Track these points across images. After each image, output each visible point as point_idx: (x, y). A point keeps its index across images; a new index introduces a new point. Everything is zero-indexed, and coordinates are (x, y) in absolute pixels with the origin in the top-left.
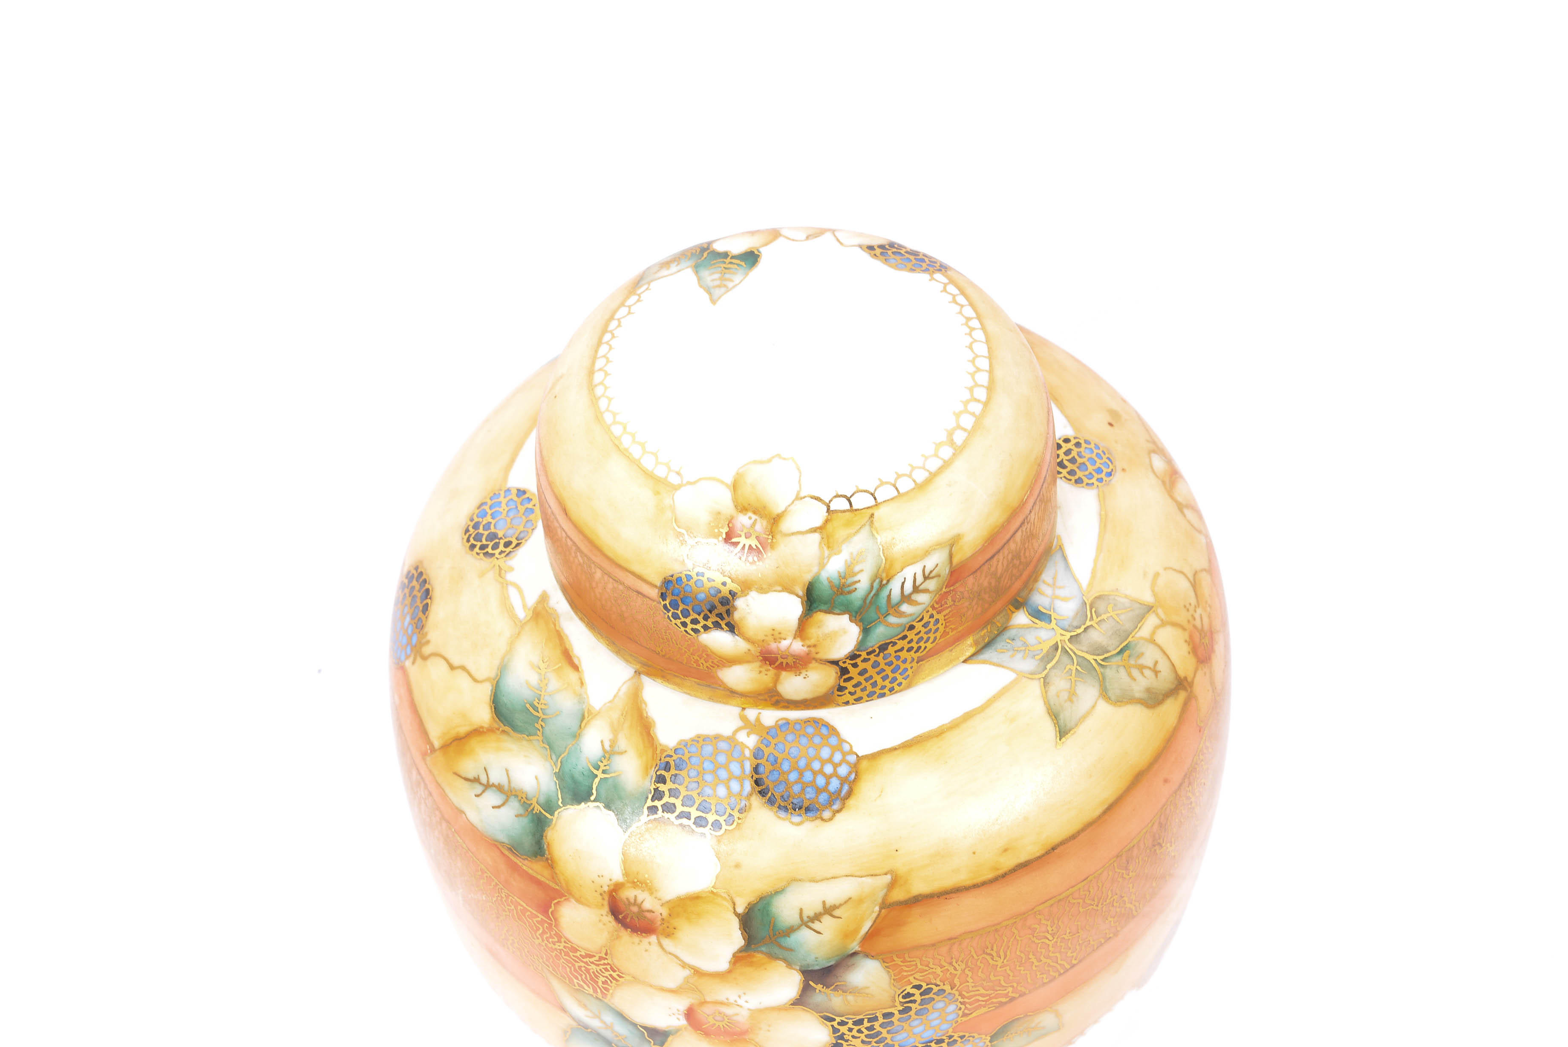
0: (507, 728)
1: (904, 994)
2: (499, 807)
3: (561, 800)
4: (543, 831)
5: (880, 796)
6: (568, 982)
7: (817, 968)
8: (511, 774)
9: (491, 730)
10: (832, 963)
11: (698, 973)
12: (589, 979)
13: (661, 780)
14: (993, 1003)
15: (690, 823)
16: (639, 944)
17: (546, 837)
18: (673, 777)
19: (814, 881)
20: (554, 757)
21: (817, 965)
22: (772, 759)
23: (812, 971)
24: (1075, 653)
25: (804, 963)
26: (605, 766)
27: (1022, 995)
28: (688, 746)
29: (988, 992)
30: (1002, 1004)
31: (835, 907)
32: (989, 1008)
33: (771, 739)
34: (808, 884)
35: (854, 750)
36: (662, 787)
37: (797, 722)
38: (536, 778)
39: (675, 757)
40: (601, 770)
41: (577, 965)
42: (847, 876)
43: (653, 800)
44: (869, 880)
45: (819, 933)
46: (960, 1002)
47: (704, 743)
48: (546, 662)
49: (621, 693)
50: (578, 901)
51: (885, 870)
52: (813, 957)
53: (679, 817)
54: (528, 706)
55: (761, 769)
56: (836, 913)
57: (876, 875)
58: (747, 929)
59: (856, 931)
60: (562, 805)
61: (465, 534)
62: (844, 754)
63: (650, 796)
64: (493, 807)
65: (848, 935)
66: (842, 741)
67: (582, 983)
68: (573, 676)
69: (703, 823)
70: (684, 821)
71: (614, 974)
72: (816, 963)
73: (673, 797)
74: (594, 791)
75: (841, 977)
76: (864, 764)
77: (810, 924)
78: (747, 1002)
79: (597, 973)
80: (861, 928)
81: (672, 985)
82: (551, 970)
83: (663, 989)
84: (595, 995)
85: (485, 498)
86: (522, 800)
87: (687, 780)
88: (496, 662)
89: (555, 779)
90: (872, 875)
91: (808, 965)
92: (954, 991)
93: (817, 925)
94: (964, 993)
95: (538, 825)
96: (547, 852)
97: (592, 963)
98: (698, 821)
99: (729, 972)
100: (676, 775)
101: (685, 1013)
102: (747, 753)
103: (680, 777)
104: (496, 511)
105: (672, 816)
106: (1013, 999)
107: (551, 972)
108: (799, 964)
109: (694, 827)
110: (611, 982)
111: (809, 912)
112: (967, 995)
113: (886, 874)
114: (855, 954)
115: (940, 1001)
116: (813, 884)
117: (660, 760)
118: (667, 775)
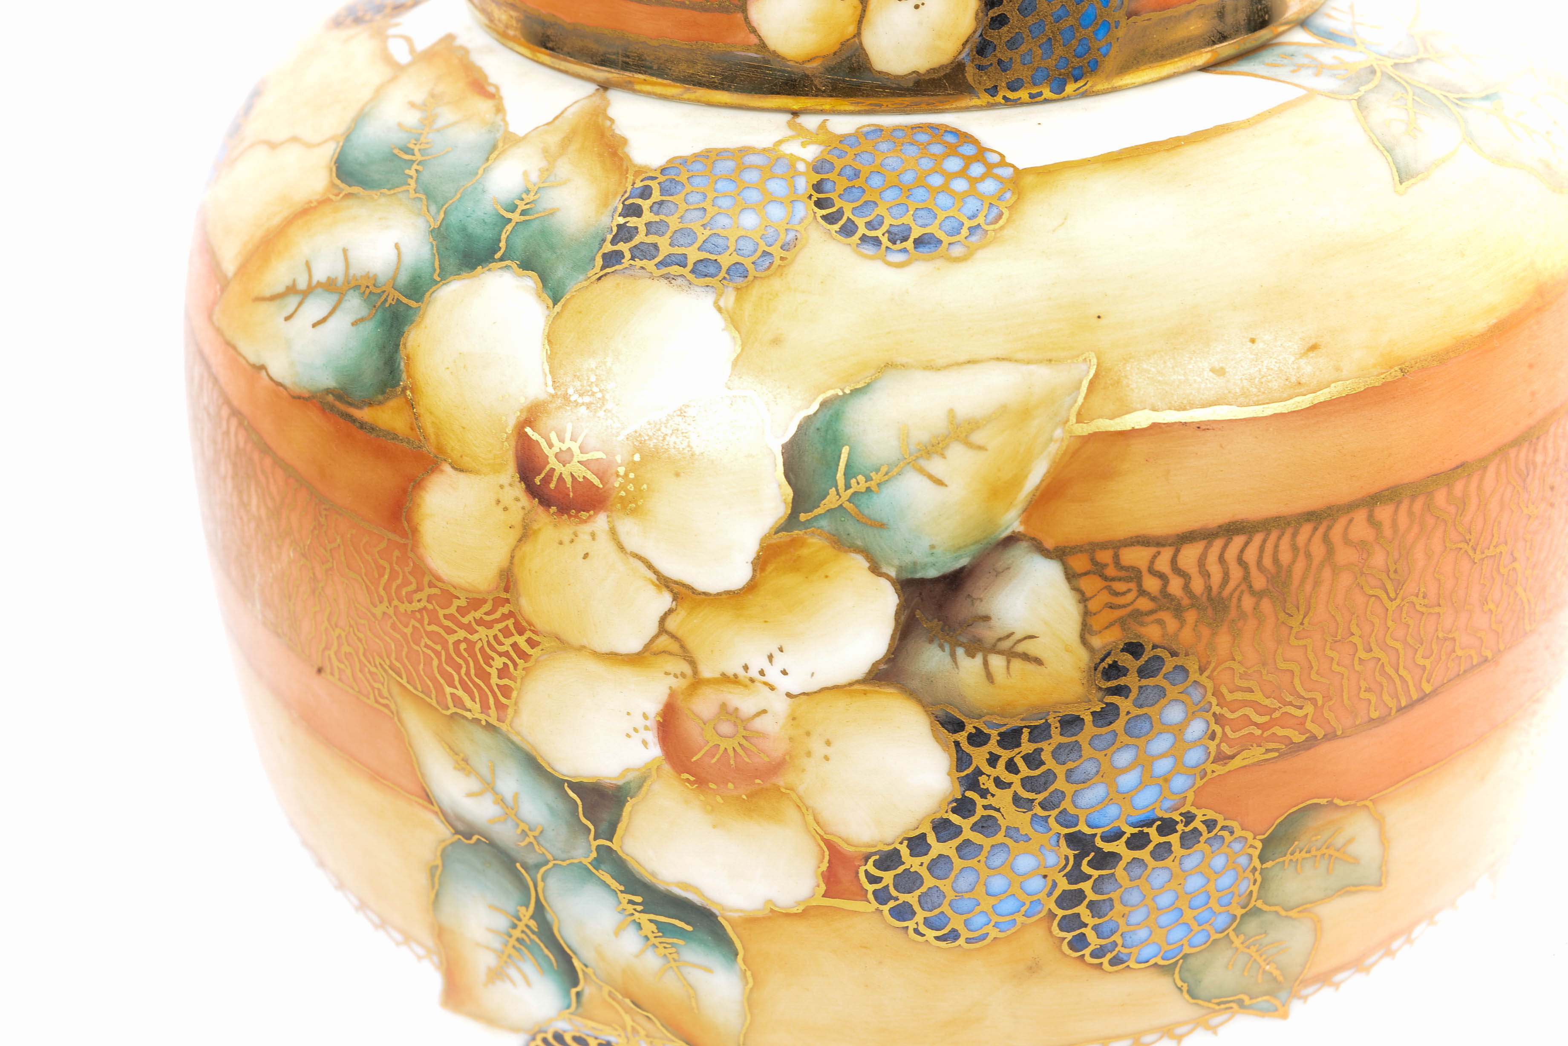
0: (356, 189)
1: (1104, 665)
2: (324, 320)
3: (438, 271)
4: (400, 334)
5: (1063, 223)
6: (434, 702)
7: (932, 573)
8: (350, 254)
9: (324, 202)
10: (964, 562)
11: (685, 598)
12: (472, 672)
13: (634, 211)
14: (1274, 737)
15: (686, 271)
16: (572, 541)
17: (405, 344)
18: (656, 206)
19: (930, 367)
20: (433, 208)
22: (849, 172)
23: (922, 582)
24: (1407, 82)
25: (908, 559)
26: (526, 205)
27: (1330, 736)
28: (688, 163)
29: (1267, 702)
30: (1294, 749)
31: (974, 425)
32: (1268, 751)
33: (848, 149)
34: (918, 375)
35: (1009, 160)
36: (633, 221)
37: (896, 129)
38: (397, 246)
39: (662, 178)
40: (518, 212)
41: (452, 639)
42: (998, 359)
43: (614, 242)
44: (1043, 371)
45: (939, 482)
46: (1214, 714)
47: (718, 158)
48: (438, 96)
49: (568, 114)
50: (459, 468)
51: (1077, 352)
52: (925, 543)
53: (663, 264)
54: (396, 151)
55: (828, 186)
56: (978, 438)
57: (1058, 361)
58: (792, 476)
59: (1016, 482)
60: (438, 279)
62: (990, 167)
63: (610, 237)
64: (314, 326)
65: (998, 491)
66: (983, 151)
67: (460, 693)
68: (484, 106)
69: (712, 270)
70: (675, 270)
71: (521, 641)
72: (932, 559)
73: (655, 234)
74: (503, 244)
75: (981, 600)
76: (1029, 180)
77: (923, 463)
78: (784, 673)
79: (488, 650)
80: (1026, 477)
81: (634, 645)
82: (404, 682)
83: (614, 658)
84: (483, 717)
86: (367, 292)
87: (683, 206)
88: (350, 117)
89: (431, 240)
90: (1050, 361)
91: (915, 564)
92: (1203, 679)
93: (936, 466)
94: (1224, 690)
95: (392, 326)
96: (404, 376)
97: (480, 622)
98: (701, 268)
99: (751, 587)
100: (661, 203)
101: (658, 722)
102: (801, 167)
103: (670, 204)
105: (650, 265)
106: (1312, 741)
107: (405, 687)
108: (896, 562)
109: (691, 277)
110: (515, 665)
111: (920, 435)
112: (1229, 697)
113: (1078, 360)
114: (1011, 540)
115: (1176, 700)
116: (928, 374)
117: (634, 183)
118: (645, 204)
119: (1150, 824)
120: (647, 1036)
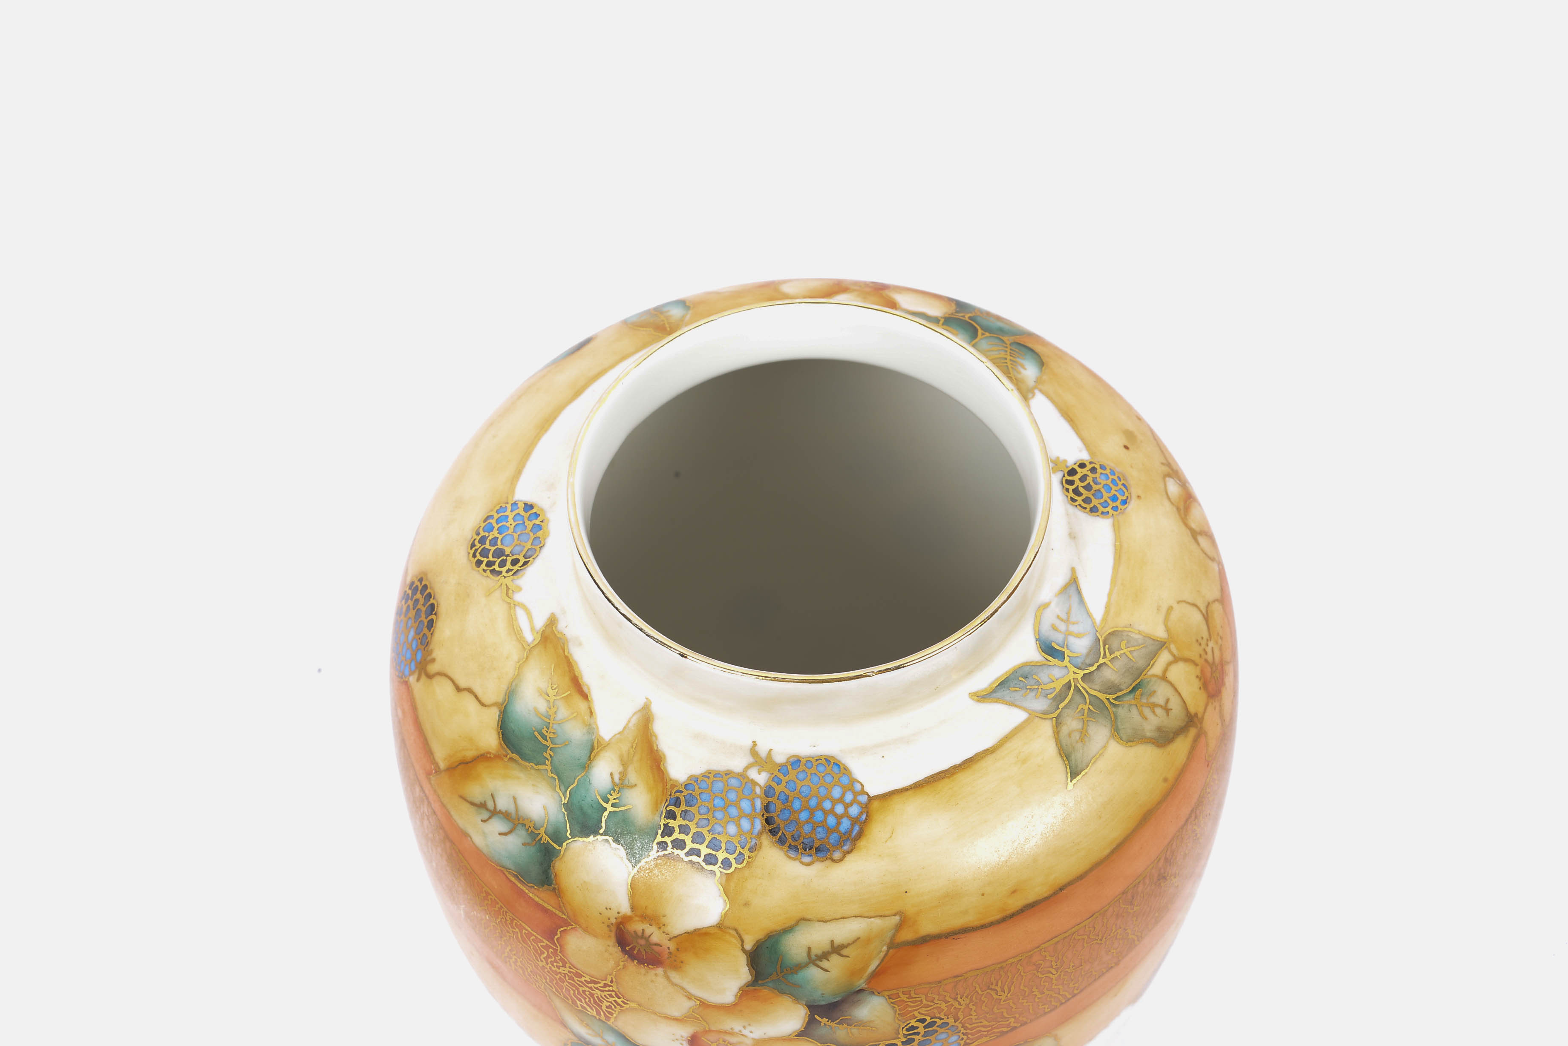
0: (514, 756)
1: (908, 1027)
2: (505, 834)
3: (569, 832)
4: (551, 861)
5: (891, 837)
6: (571, 1003)
7: (823, 1003)
8: (519, 802)
9: (497, 757)
10: (837, 999)
11: (704, 1004)
12: (592, 1002)
13: (671, 815)
14: (994, 1033)
15: (700, 860)
16: (645, 974)
17: (554, 867)
18: (683, 813)
19: (823, 921)
20: (563, 788)
21: (823, 1000)
22: (783, 797)
23: (818, 1006)
24: (1087, 692)
25: (811, 998)
26: (614, 799)
27: (1024, 1024)
28: (699, 782)
29: (990, 1024)
30: (1003, 1033)
31: (843, 946)
32: (990, 1037)
33: (782, 777)
34: (817, 924)
35: (866, 789)
36: (672, 823)
38: (544, 806)
39: (685, 793)
40: (610, 803)
41: (581, 989)
42: (856, 917)
43: (662, 836)
44: (877, 922)
45: (826, 971)
46: (963, 1033)
47: (715, 779)
48: (555, 689)
49: (631, 725)
50: (586, 930)
51: (894, 911)
52: (820, 993)
53: (688, 854)
54: (536, 734)
55: (772, 807)
56: (845, 952)
57: (885, 916)
58: (755, 966)
59: (864, 967)
60: (570, 837)
61: (471, 549)
62: (856, 794)
63: (660, 832)
64: (500, 834)
65: (855, 973)
66: (853, 781)
67: (585, 1006)
68: (582, 705)
69: (713, 861)
70: (694, 858)
71: (619, 1001)
72: (823, 998)
73: (684, 833)
74: (603, 825)
75: (847, 1011)
76: (875, 804)
77: (819, 963)
78: (751, 1032)
79: (601, 998)
80: (868, 967)
81: (676, 1014)
82: (554, 990)
83: (668, 1018)
84: (598, 1017)
85: (492, 511)
86: (530, 830)
87: (697, 816)
88: (504, 687)
89: (563, 810)
90: (881, 916)
91: (815, 1000)
92: (957, 1024)
93: (825, 964)
94: (967, 1025)
95: (545, 855)
96: (554, 882)
97: (597, 988)
98: (708, 858)
99: (734, 1003)
100: (686, 811)
101: (689, 1040)
102: (758, 790)
103: (690, 813)
104: (503, 525)
105: (682, 853)
106: (1015, 1028)
107: (555, 993)
108: (805, 999)
109: (703, 864)
110: (615, 1007)
111: (816, 951)
112: (970, 1027)
113: (895, 915)
114: (861, 991)
115: (943, 1033)
116: (822, 924)
117: (670, 795)
118: (678, 811)
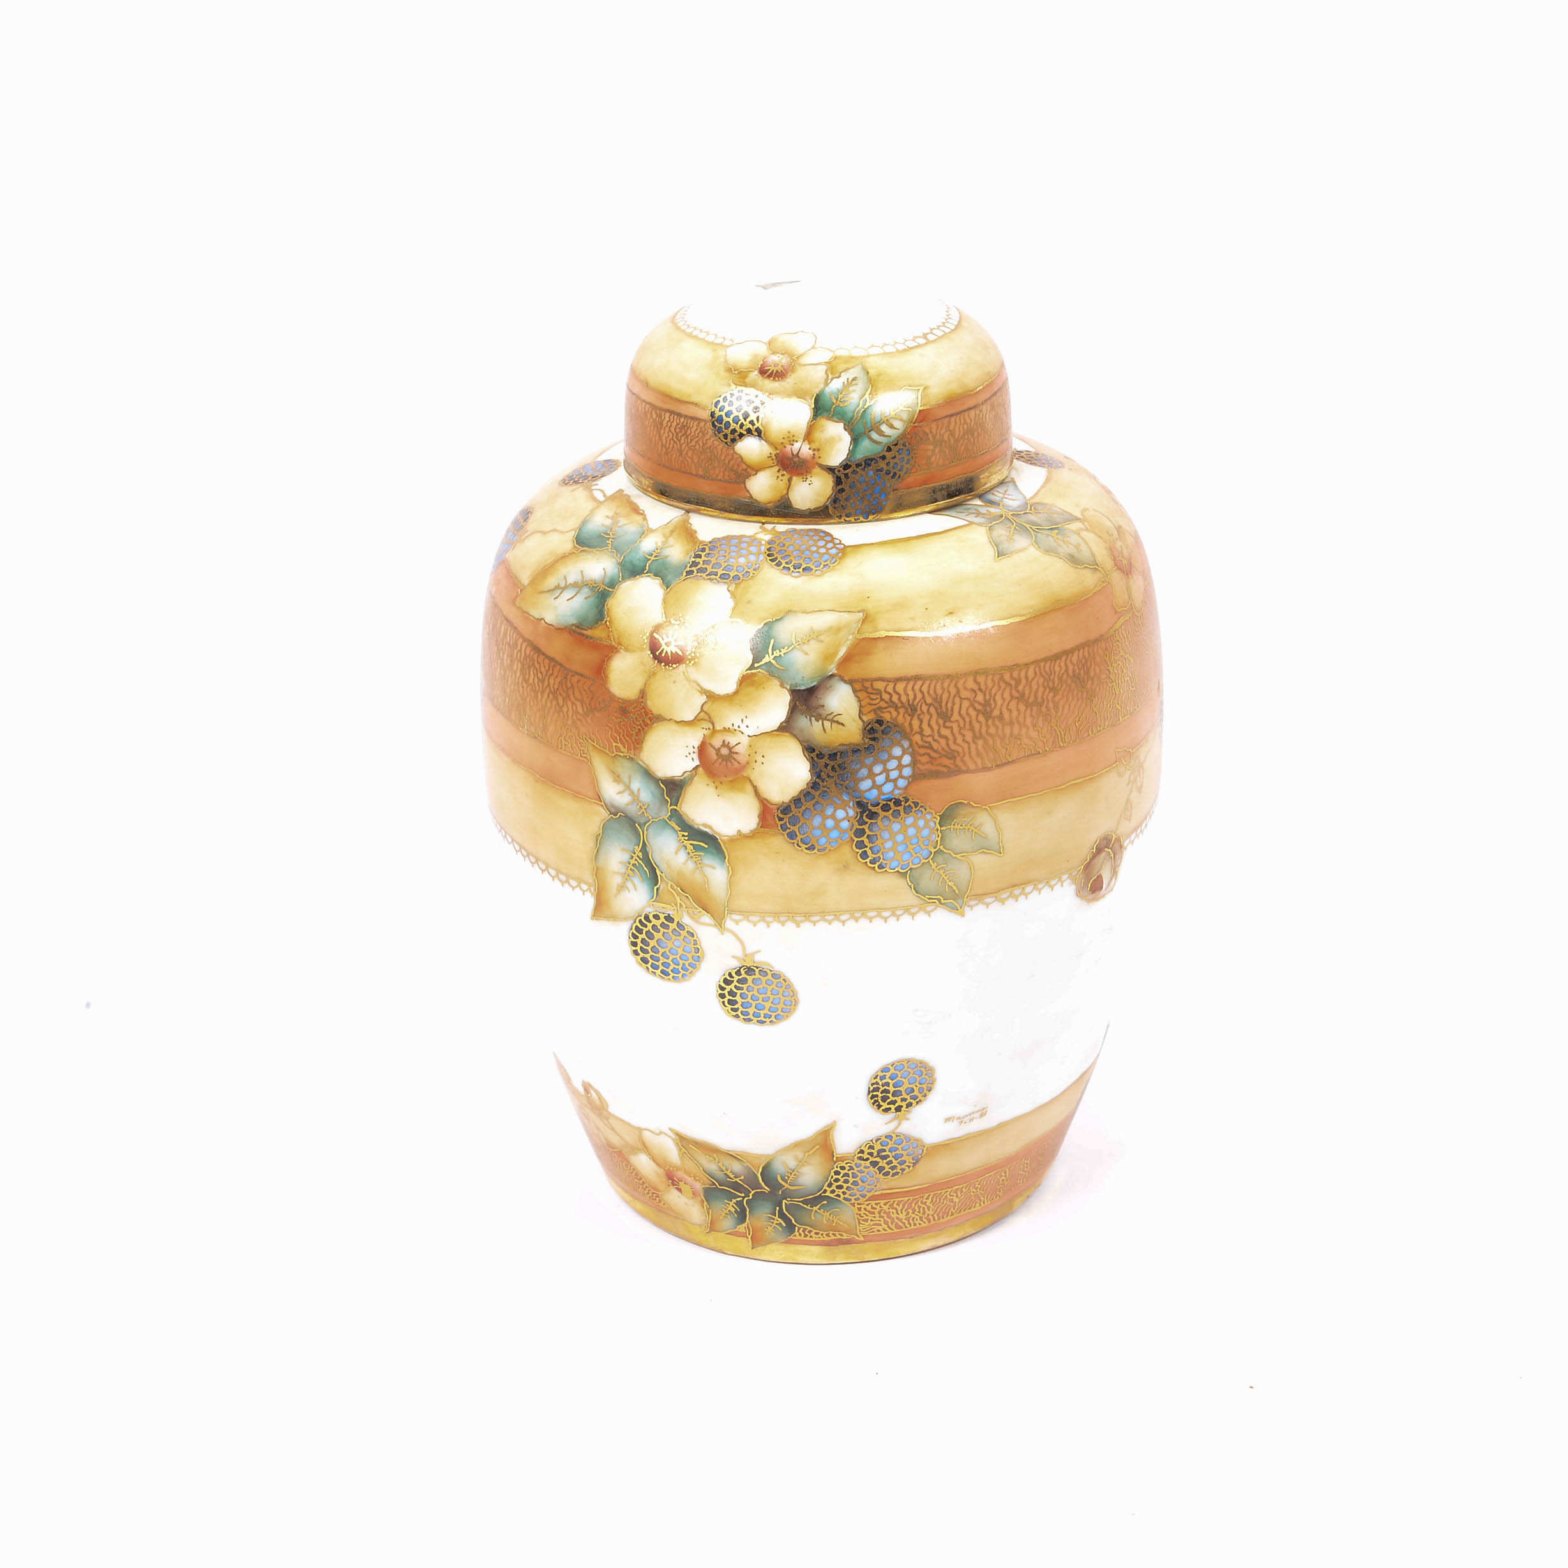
0: (585, 548)
1: (869, 728)
2: (572, 598)
3: (621, 578)
4: (605, 601)
5: (860, 565)
7: (803, 688)
8: (584, 573)
9: (572, 553)
10: (815, 684)
11: (711, 696)
13: (699, 556)
15: (717, 577)
17: (607, 605)
18: (707, 555)
19: (805, 612)
20: (619, 555)
21: (803, 684)
22: (781, 544)
23: (799, 691)
24: (1014, 521)
25: (794, 682)
26: (656, 554)
28: (720, 540)
31: (820, 633)
33: (782, 536)
34: (800, 615)
35: (842, 542)
36: (698, 560)
37: (802, 530)
38: (604, 569)
39: (710, 545)
40: (654, 556)
42: (829, 610)
43: (690, 567)
44: (846, 615)
45: (806, 654)
47: (732, 538)
48: (618, 515)
49: (674, 521)
50: (627, 650)
51: (859, 609)
52: (800, 677)
53: (709, 575)
54: (602, 534)
55: (773, 549)
56: (821, 638)
57: (852, 612)
58: (753, 650)
59: (835, 654)
60: (621, 580)
62: (835, 544)
63: (689, 565)
64: (568, 600)
65: (827, 657)
66: (833, 539)
68: (639, 518)
69: (727, 577)
70: (713, 577)
71: (646, 719)
72: (803, 682)
73: (706, 564)
74: (647, 568)
75: (821, 699)
76: (849, 549)
77: (801, 646)
78: (747, 727)
79: (632, 724)
80: (838, 653)
81: (690, 717)
82: (595, 744)
83: (683, 724)
84: (628, 755)
86: (591, 586)
87: (717, 555)
88: (580, 521)
89: (618, 566)
90: (849, 612)
91: (797, 684)
93: (805, 648)
95: (601, 598)
96: (606, 617)
98: (722, 576)
99: (736, 693)
100: (709, 554)
101: (698, 749)
102: (763, 542)
103: (712, 554)
104: (587, 470)
105: (704, 575)
106: (960, 772)
107: (595, 747)
108: (790, 683)
109: (719, 579)
110: (643, 730)
111: (800, 636)
113: (859, 612)
114: (832, 676)
115: (898, 746)
116: (804, 614)
117: (699, 547)
118: (703, 554)
119: (890, 800)
120: (686, 908)
